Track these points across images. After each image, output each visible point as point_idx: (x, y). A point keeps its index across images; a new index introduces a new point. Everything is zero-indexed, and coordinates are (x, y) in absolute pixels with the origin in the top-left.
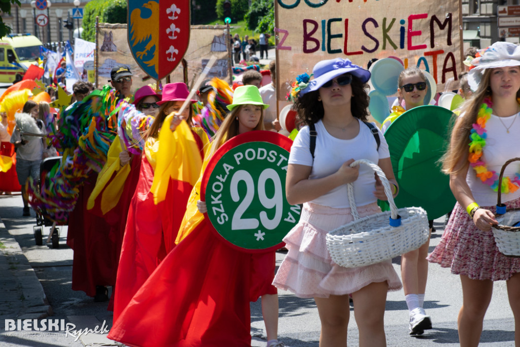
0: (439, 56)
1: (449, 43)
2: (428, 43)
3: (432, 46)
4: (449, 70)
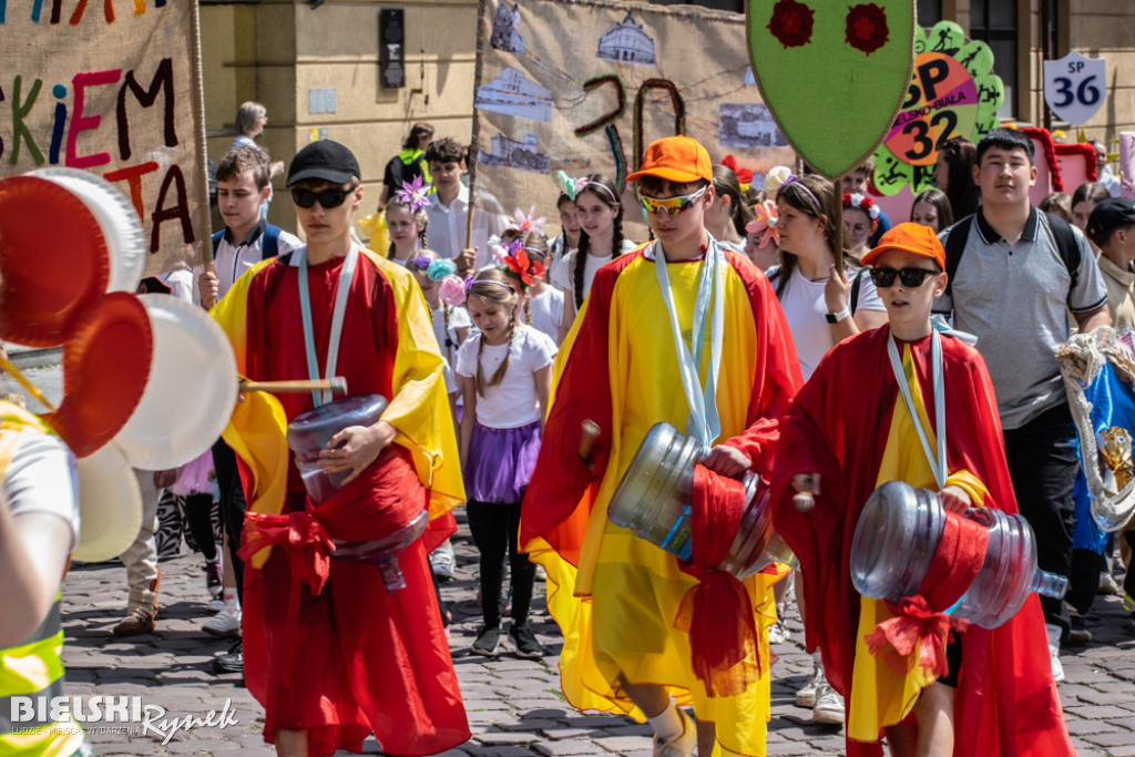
0: (145, 178)
1: (171, 140)
2: (112, 148)
3: (125, 153)
4: (169, 215)
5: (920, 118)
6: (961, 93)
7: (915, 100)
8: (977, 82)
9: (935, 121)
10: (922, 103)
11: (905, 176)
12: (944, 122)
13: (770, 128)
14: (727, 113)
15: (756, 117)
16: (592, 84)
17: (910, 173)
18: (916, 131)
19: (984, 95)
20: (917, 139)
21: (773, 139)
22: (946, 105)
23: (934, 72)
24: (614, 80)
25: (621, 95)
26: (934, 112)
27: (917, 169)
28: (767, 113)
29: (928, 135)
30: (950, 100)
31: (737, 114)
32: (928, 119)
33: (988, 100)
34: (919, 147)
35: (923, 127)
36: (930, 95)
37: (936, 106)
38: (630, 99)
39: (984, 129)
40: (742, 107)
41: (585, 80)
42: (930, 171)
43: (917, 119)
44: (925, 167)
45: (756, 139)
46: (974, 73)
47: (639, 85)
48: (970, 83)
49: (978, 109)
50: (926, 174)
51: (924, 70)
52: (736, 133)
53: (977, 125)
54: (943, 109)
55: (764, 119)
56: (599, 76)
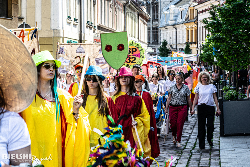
5: (130, 56)
6: (138, 55)
7: (130, 53)
8: (141, 54)
9: (132, 58)
10: (131, 54)
11: (125, 65)
12: (134, 59)
13: (104, 61)
14: (96, 60)
15: (101, 59)
16: (76, 58)
17: (126, 65)
18: (129, 58)
19: (141, 57)
20: (128, 60)
21: (105, 63)
22: (135, 56)
23: (134, 50)
24: (79, 56)
25: (80, 59)
26: (132, 56)
27: (127, 65)
28: (103, 58)
29: (130, 60)
30: (135, 55)
31: (98, 60)
32: (131, 57)
33: (142, 58)
34: (128, 61)
35: (130, 58)
36: (133, 53)
37: (133, 55)
38: (82, 59)
39: (140, 62)
40: (98, 58)
41: (75, 57)
42: (129, 66)
43: (129, 56)
44: (129, 65)
45: (102, 63)
46: (141, 53)
47: (83, 57)
48: (140, 54)
49: (140, 59)
50: (128, 66)
51: (133, 49)
52: (99, 62)
53: (139, 61)
54: (134, 56)
55: (103, 59)
56: (77, 56)
